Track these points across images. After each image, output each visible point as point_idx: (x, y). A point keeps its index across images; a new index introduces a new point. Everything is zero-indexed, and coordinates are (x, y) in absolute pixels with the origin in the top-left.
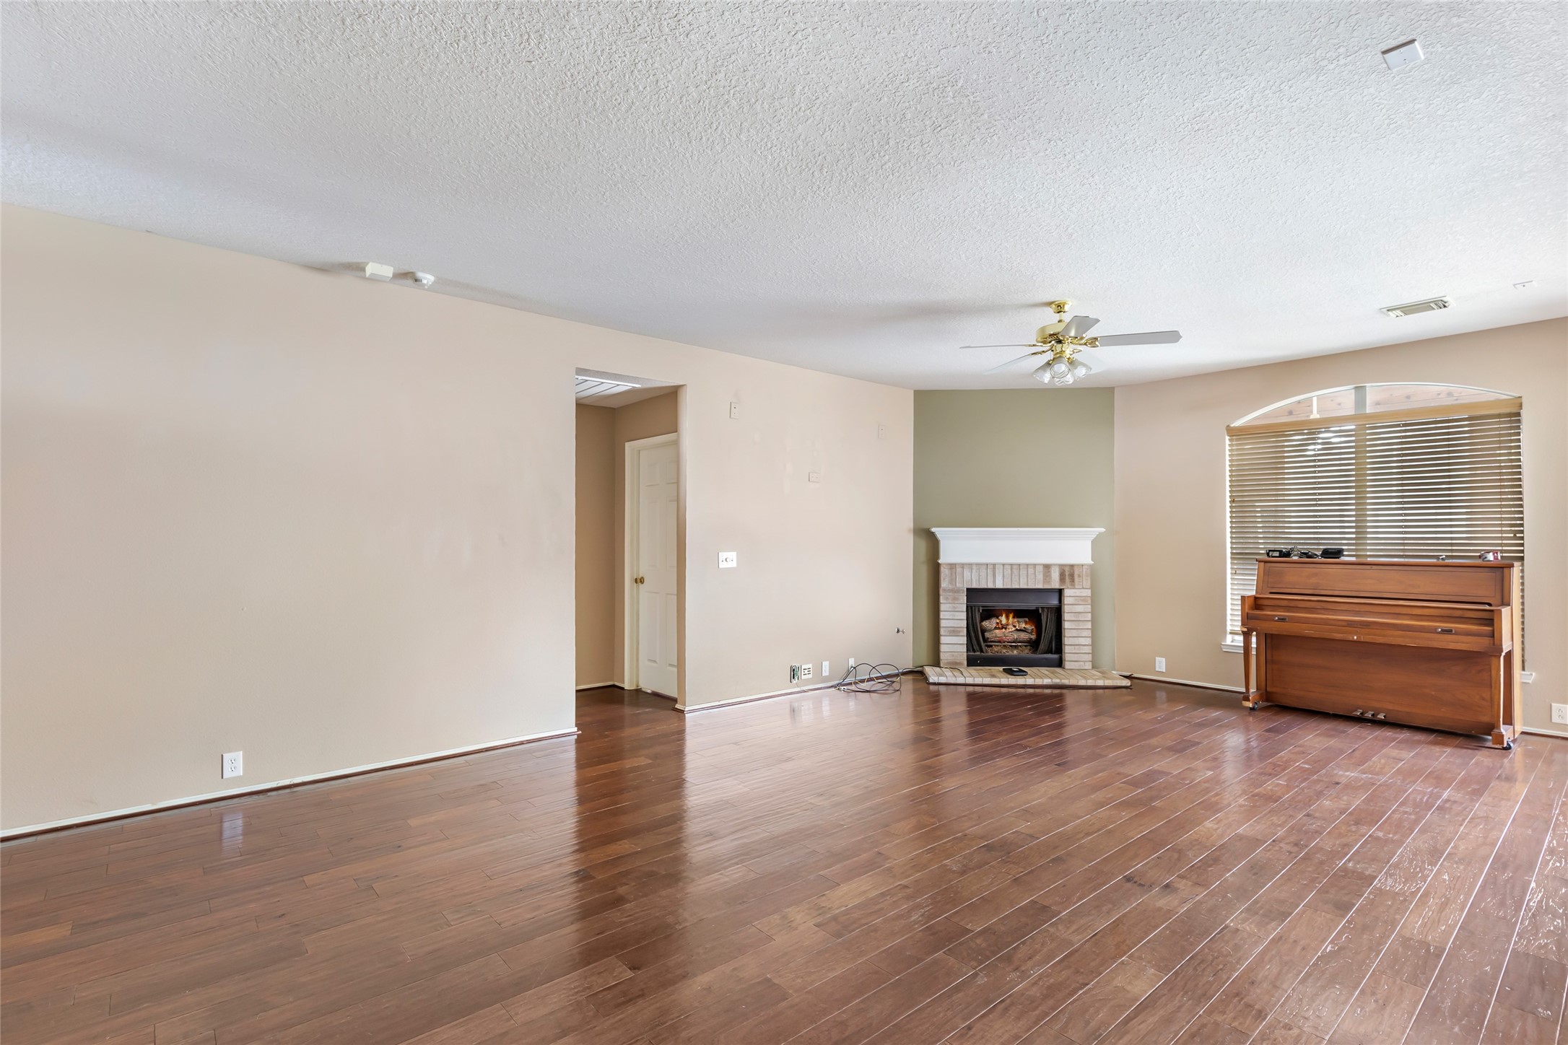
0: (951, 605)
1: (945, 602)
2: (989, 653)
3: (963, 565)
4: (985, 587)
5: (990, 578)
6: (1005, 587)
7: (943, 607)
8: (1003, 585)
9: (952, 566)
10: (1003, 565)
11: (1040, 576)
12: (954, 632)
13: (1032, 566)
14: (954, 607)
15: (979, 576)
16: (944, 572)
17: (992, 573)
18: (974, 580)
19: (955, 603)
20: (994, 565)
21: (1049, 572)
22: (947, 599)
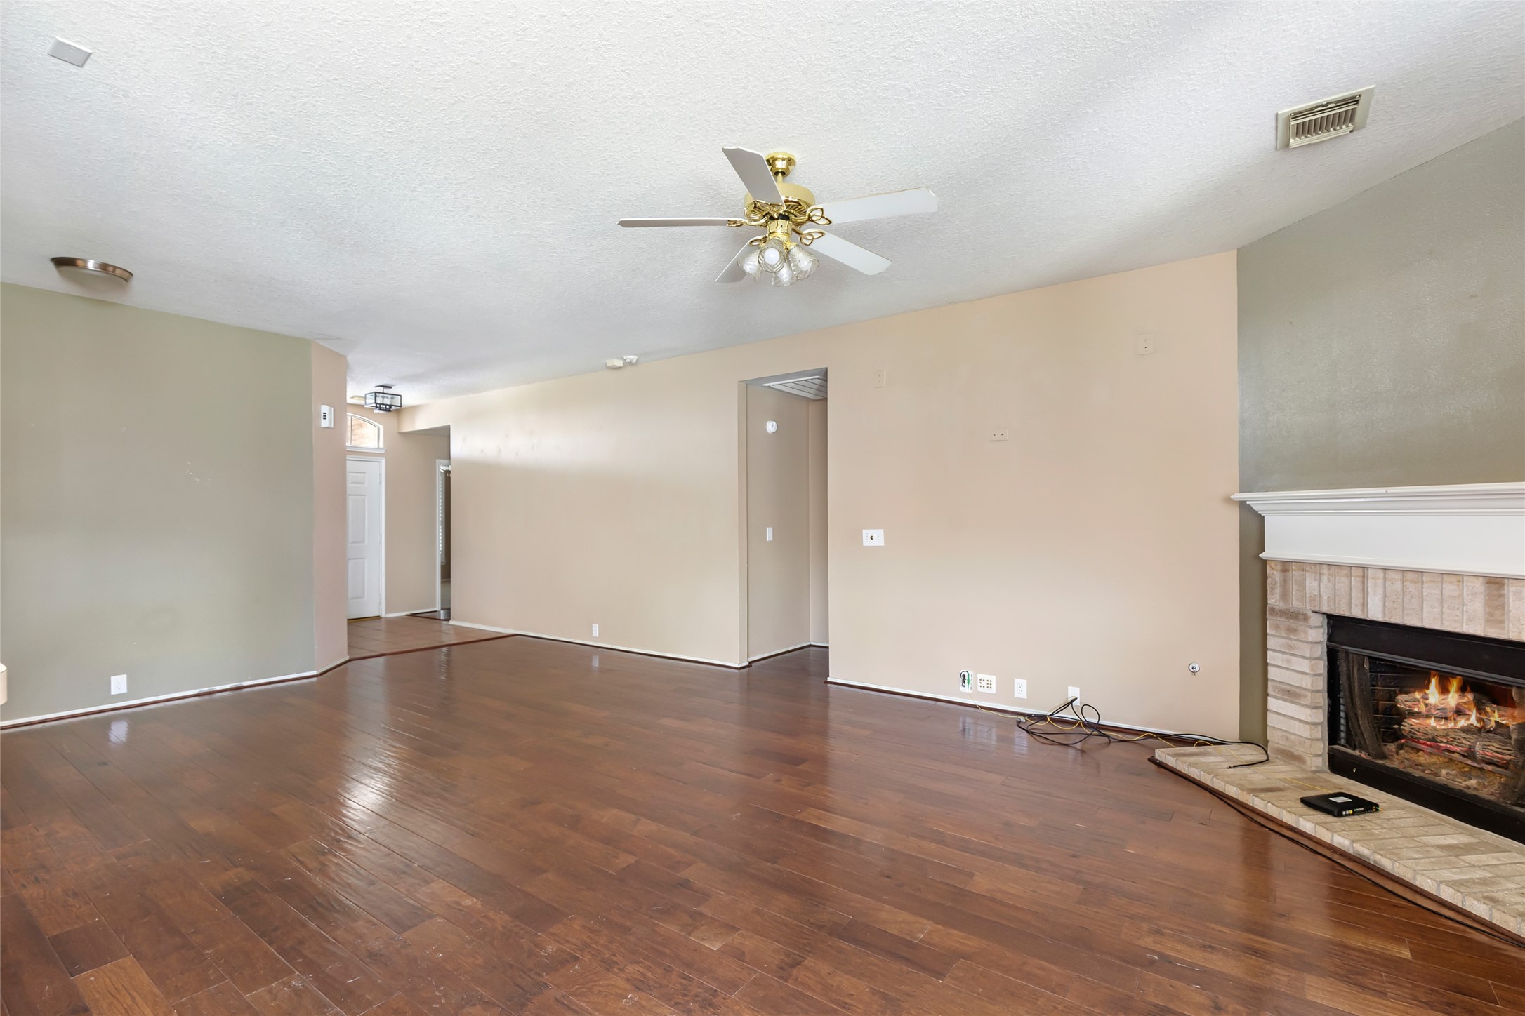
0: (1284, 640)
1: (1274, 632)
2: (1398, 760)
3: (1303, 565)
4: (1347, 614)
5: (1356, 594)
6: (1388, 620)
7: (1271, 642)
8: (1384, 615)
9: (1285, 565)
10: (1385, 570)
11: (1477, 606)
12: (1291, 694)
13: (1454, 579)
14: (1290, 646)
15: (1334, 589)
16: (1274, 575)
17: (1360, 585)
18: (1325, 597)
19: (1291, 639)
20: (1365, 568)
21: (1502, 596)
22: (1277, 627)
